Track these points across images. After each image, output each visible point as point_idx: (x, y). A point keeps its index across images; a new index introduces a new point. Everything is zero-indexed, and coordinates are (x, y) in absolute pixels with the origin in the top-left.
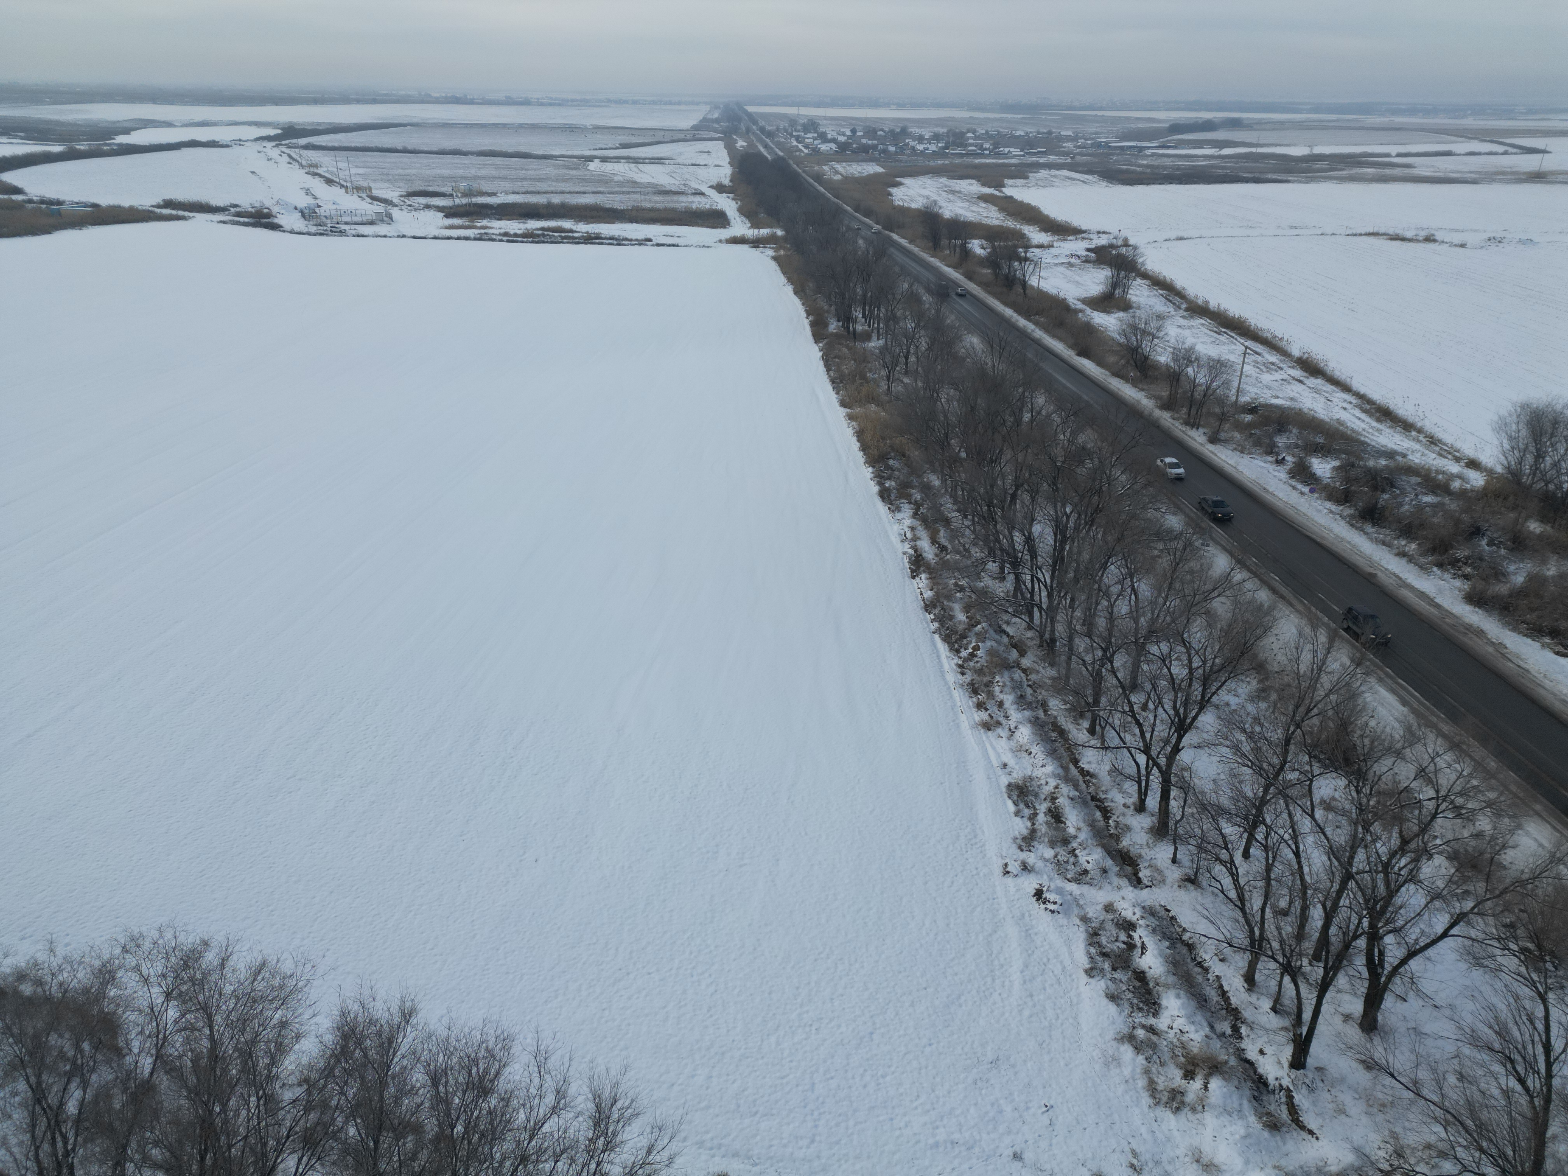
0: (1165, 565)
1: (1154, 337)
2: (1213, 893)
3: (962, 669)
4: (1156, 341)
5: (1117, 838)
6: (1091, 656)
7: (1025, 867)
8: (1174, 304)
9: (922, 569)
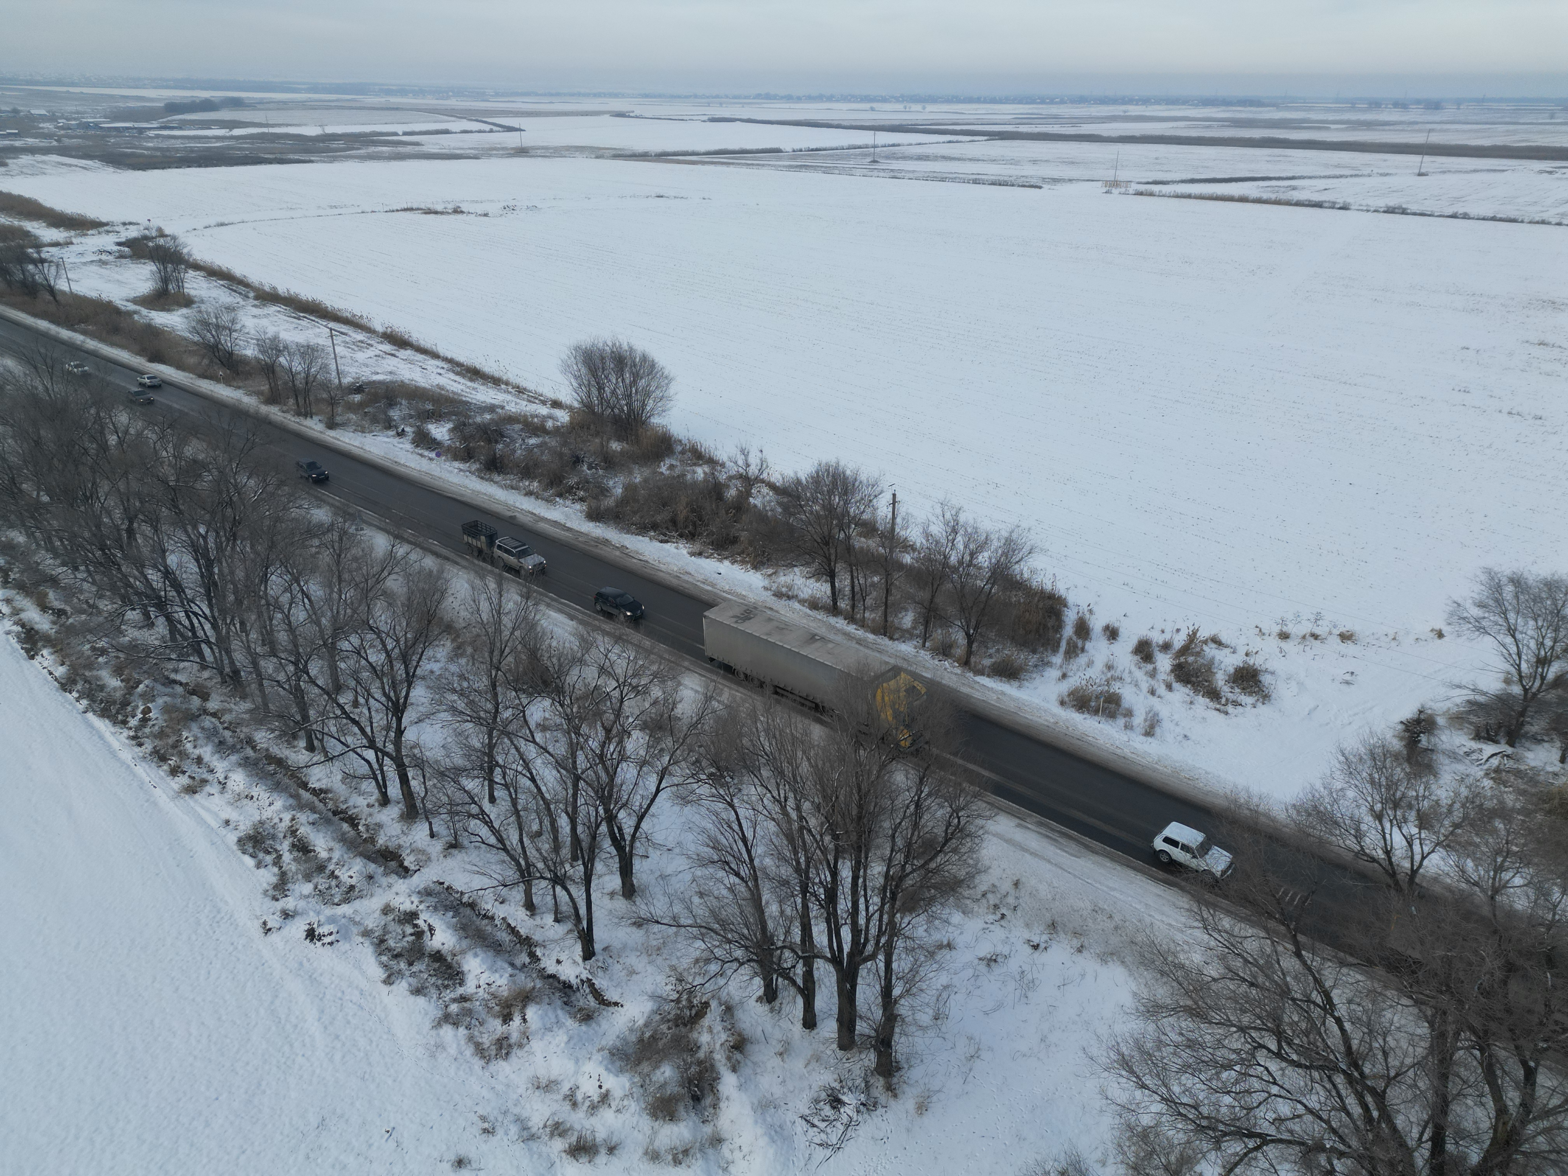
0: (327, 559)
1: (231, 331)
2: (475, 847)
3: (137, 740)
4: (235, 335)
5: (372, 840)
6: (283, 674)
7: (287, 915)
8: (240, 293)
9: (40, 644)
